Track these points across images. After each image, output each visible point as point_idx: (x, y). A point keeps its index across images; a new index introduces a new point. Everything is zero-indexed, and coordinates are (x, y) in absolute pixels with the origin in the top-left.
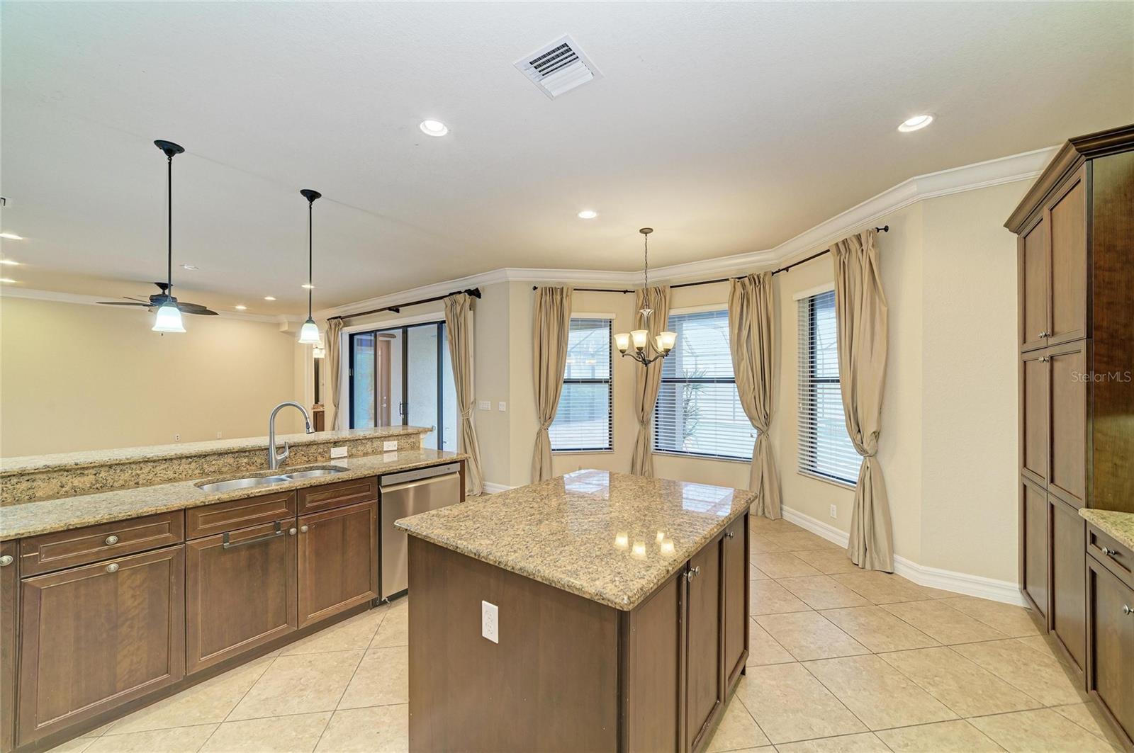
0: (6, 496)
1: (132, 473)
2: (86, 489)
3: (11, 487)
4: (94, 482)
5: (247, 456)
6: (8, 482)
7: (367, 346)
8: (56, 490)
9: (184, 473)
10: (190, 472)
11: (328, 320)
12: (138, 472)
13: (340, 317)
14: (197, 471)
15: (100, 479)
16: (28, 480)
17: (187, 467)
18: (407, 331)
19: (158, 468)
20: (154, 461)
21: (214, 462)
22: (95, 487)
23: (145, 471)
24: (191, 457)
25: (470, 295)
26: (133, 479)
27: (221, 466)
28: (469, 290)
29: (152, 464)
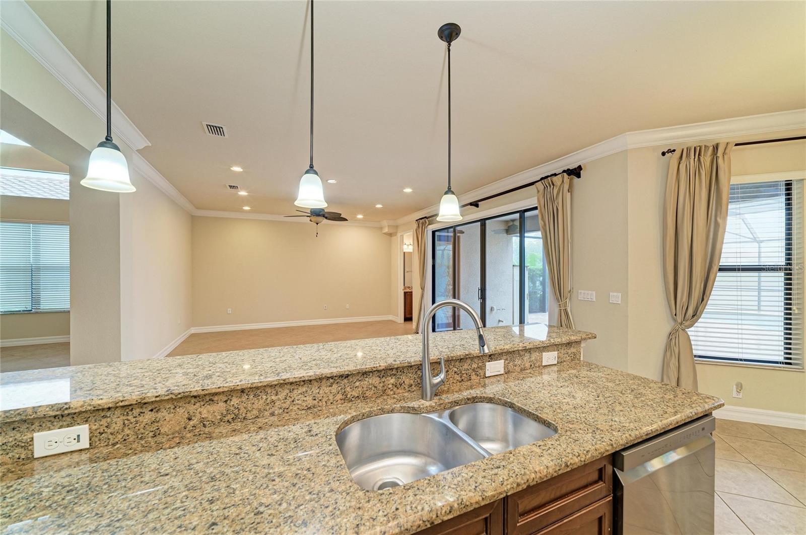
0: (129, 432)
1: (267, 399)
2: (217, 422)
3: (133, 420)
4: (225, 412)
5: (395, 375)
6: (130, 413)
7: (444, 241)
8: (183, 424)
9: (325, 399)
10: (331, 397)
11: (417, 221)
12: (273, 397)
13: (426, 217)
14: (339, 396)
15: (232, 408)
16: (152, 410)
17: (327, 390)
18: (485, 223)
19: (295, 391)
20: (291, 383)
21: (357, 384)
22: (226, 419)
23: (282, 396)
24: (332, 378)
25: (569, 174)
26: (268, 407)
27: (365, 389)
28: (568, 169)
29: (289, 386)
